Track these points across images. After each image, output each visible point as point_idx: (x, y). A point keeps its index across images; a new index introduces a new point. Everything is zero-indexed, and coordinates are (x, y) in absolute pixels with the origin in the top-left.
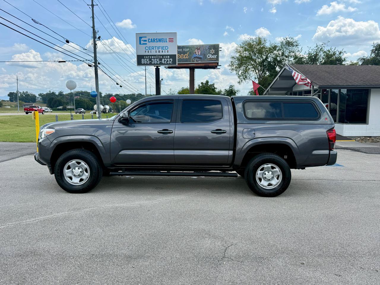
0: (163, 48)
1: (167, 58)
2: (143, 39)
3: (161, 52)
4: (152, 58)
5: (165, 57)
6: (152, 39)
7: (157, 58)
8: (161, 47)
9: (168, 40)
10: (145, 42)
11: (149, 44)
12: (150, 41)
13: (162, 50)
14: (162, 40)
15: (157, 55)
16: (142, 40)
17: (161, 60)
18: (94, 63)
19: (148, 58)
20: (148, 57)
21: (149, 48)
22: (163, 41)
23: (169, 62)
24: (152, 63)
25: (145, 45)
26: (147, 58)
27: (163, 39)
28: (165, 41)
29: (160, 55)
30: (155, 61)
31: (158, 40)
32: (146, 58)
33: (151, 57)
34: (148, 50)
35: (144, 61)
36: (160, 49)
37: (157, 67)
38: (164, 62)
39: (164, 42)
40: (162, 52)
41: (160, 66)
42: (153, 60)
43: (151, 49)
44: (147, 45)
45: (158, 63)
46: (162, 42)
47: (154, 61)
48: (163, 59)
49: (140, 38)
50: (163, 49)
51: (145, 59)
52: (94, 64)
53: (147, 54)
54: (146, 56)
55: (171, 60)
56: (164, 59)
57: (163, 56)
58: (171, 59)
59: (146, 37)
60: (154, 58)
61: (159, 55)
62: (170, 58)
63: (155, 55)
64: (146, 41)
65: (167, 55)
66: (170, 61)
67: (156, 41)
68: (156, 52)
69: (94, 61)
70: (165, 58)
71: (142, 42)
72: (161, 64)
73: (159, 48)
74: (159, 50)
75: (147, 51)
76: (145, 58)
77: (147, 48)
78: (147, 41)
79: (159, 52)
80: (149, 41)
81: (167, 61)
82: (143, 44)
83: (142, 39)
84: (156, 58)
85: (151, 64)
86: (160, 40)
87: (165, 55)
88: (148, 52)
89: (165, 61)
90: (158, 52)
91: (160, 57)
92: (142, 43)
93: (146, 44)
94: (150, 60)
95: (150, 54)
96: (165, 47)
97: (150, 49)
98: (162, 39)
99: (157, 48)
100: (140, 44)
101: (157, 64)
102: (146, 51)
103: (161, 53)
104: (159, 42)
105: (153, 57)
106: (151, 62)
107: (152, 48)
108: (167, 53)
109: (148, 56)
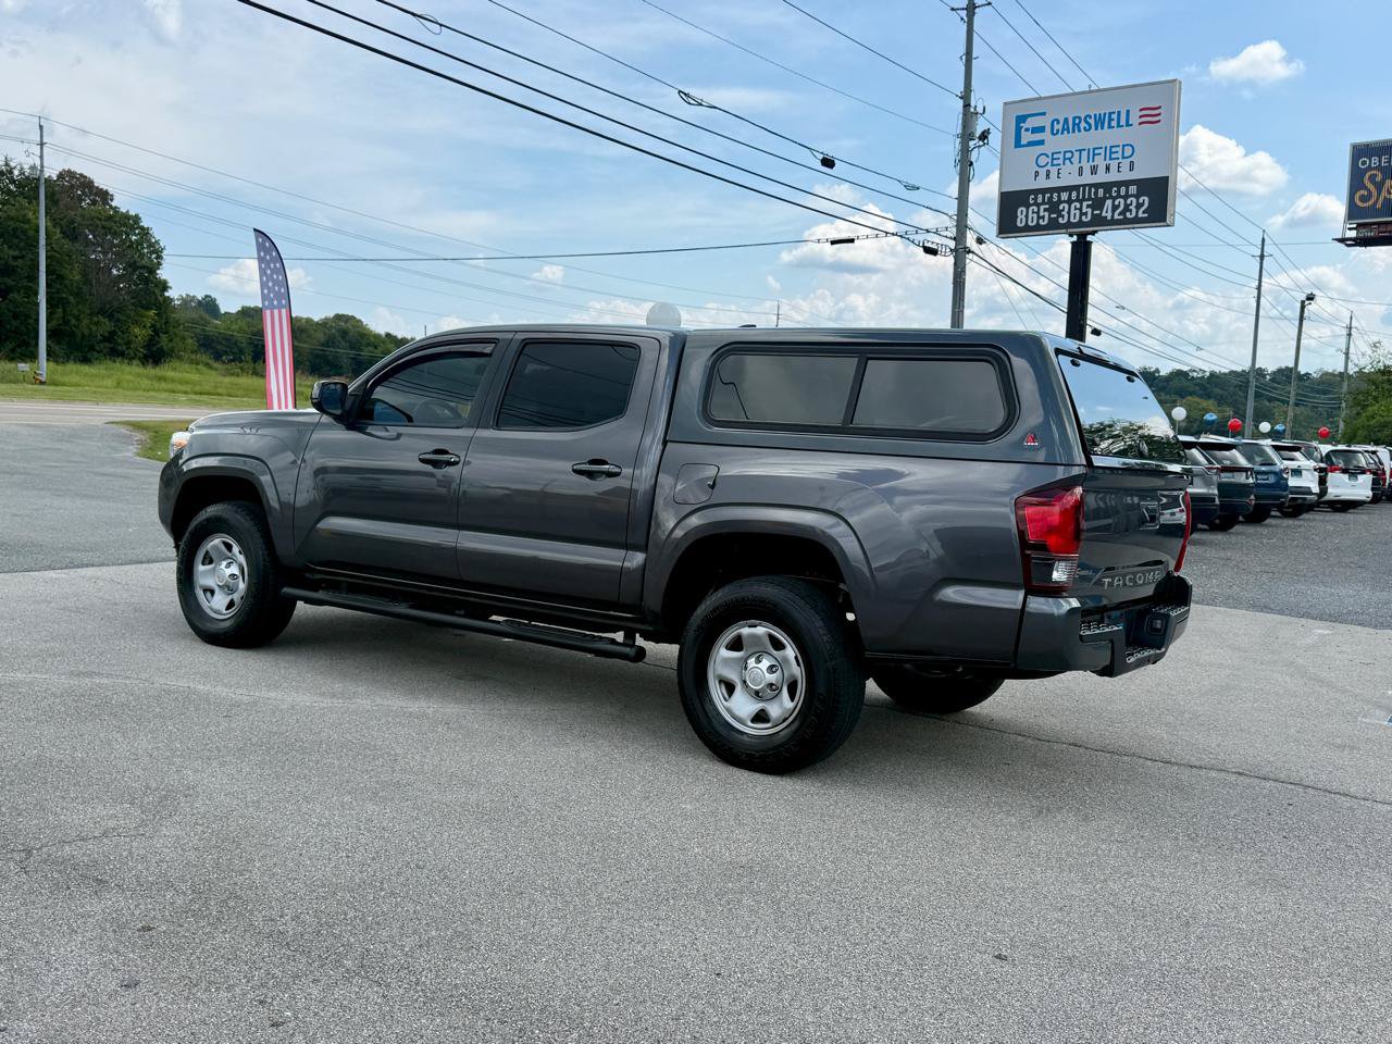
0: (1110, 152)
1: (1126, 197)
2: (1031, 123)
3: (1101, 169)
4: (1060, 201)
5: (1118, 191)
6: (1066, 120)
7: (1084, 199)
8: (1102, 151)
9: (1134, 119)
10: (1038, 137)
11: (1054, 143)
12: (1060, 127)
13: (1108, 162)
14: (1110, 120)
15: (1084, 186)
16: (1027, 130)
17: (1098, 204)
18: (955, 239)
19: (1043, 203)
20: (1044, 197)
21: (1053, 159)
22: (1114, 123)
23: (1134, 211)
24: (1060, 220)
25: (1039, 149)
26: (1040, 200)
27: (1114, 116)
28: (1123, 122)
29: (1097, 186)
30: (1071, 213)
31: (1092, 121)
32: (1036, 204)
33: (1059, 197)
34: (1049, 167)
35: (1027, 216)
36: (1100, 162)
37: (1082, 236)
38: (1113, 212)
39: (1119, 126)
40: (1108, 168)
41: (1093, 233)
42: (1066, 210)
43: (1061, 161)
44: (1048, 148)
45: (1084, 218)
46: (1110, 127)
47: (1069, 213)
48: (1109, 203)
49: (1021, 119)
50: (1113, 156)
51: (1031, 208)
52: (952, 244)
53: (1042, 183)
54: (1036, 192)
55: (1142, 204)
56: (1114, 199)
57: (1107, 186)
58: (1145, 200)
59: (1044, 114)
60: (1070, 202)
61: (1091, 186)
62: (1137, 196)
63: (1076, 188)
64: (1042, 129)
65: (1127, 183)
66: (1139, 206)
67: (1083, 125)
68: (1080, 174)
69: (953, 232)
70: (1119, 196)
71: (1026, 137)
72: (1100, 222)
73: (1094, 155)
74: (1095, 163)
75: (1043, 172)
76: (1031, 202)
77: (1042, 161)
78: (1048, 129)
79: (1094, 170)
80: (1056, 127)
81: (1127, 208)
82: (1031, 144)
83: (1024, 126)
84: (1077, 200)
85: (1053, 227)
86: (1100, 122)
87: (1119, 184)
88: (1048, 176)
89: (1115, 208)
90: (1087, 171)
91: (1096, 193)
92: (1024, 142)
93: (1041, 142)
94: (1054, 208)
95: (1054, 183)
96: (1120, 149)
97: (1055, 162)
98: (1110, 114)
99: (1085, 154)
100: (1018, 144)
101: (1080, 224)
102: (1037, 174)
103: (1102, 177)
104: (1096, 129)
105: (1064, 196)
106: (1056, 219)
107: (1065, 159)
108: (1126, 175)
109: (1043, 191)
